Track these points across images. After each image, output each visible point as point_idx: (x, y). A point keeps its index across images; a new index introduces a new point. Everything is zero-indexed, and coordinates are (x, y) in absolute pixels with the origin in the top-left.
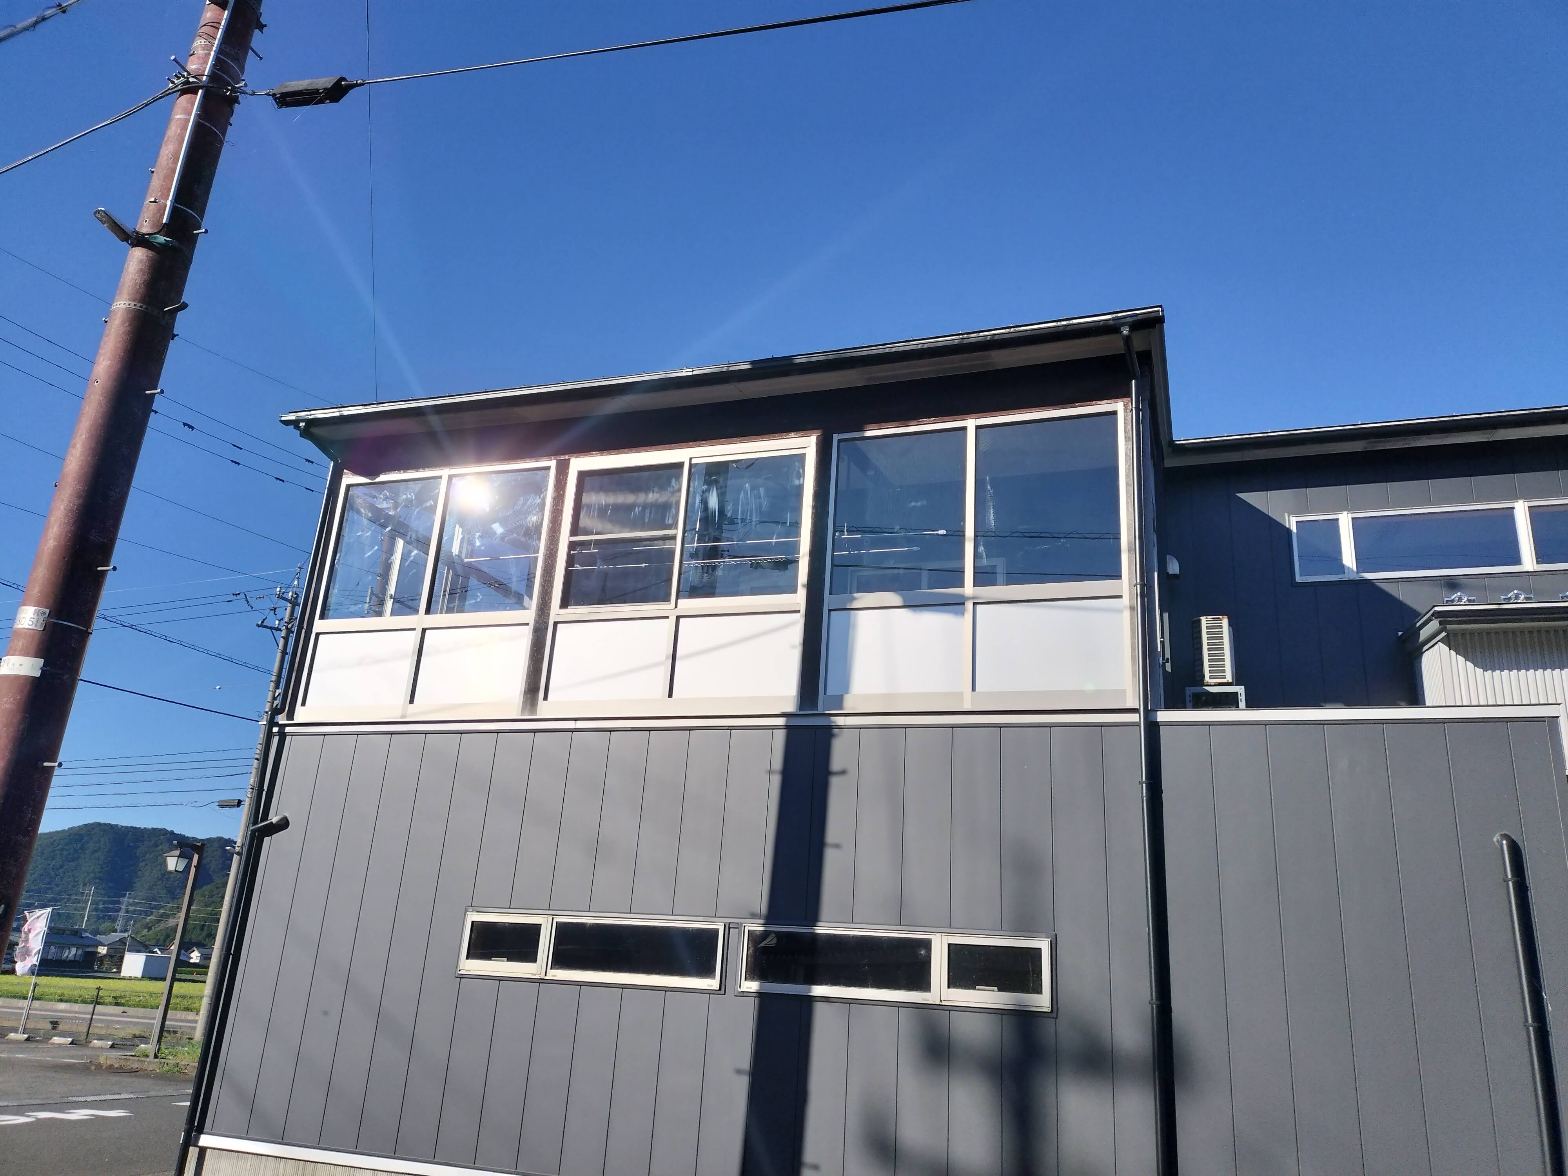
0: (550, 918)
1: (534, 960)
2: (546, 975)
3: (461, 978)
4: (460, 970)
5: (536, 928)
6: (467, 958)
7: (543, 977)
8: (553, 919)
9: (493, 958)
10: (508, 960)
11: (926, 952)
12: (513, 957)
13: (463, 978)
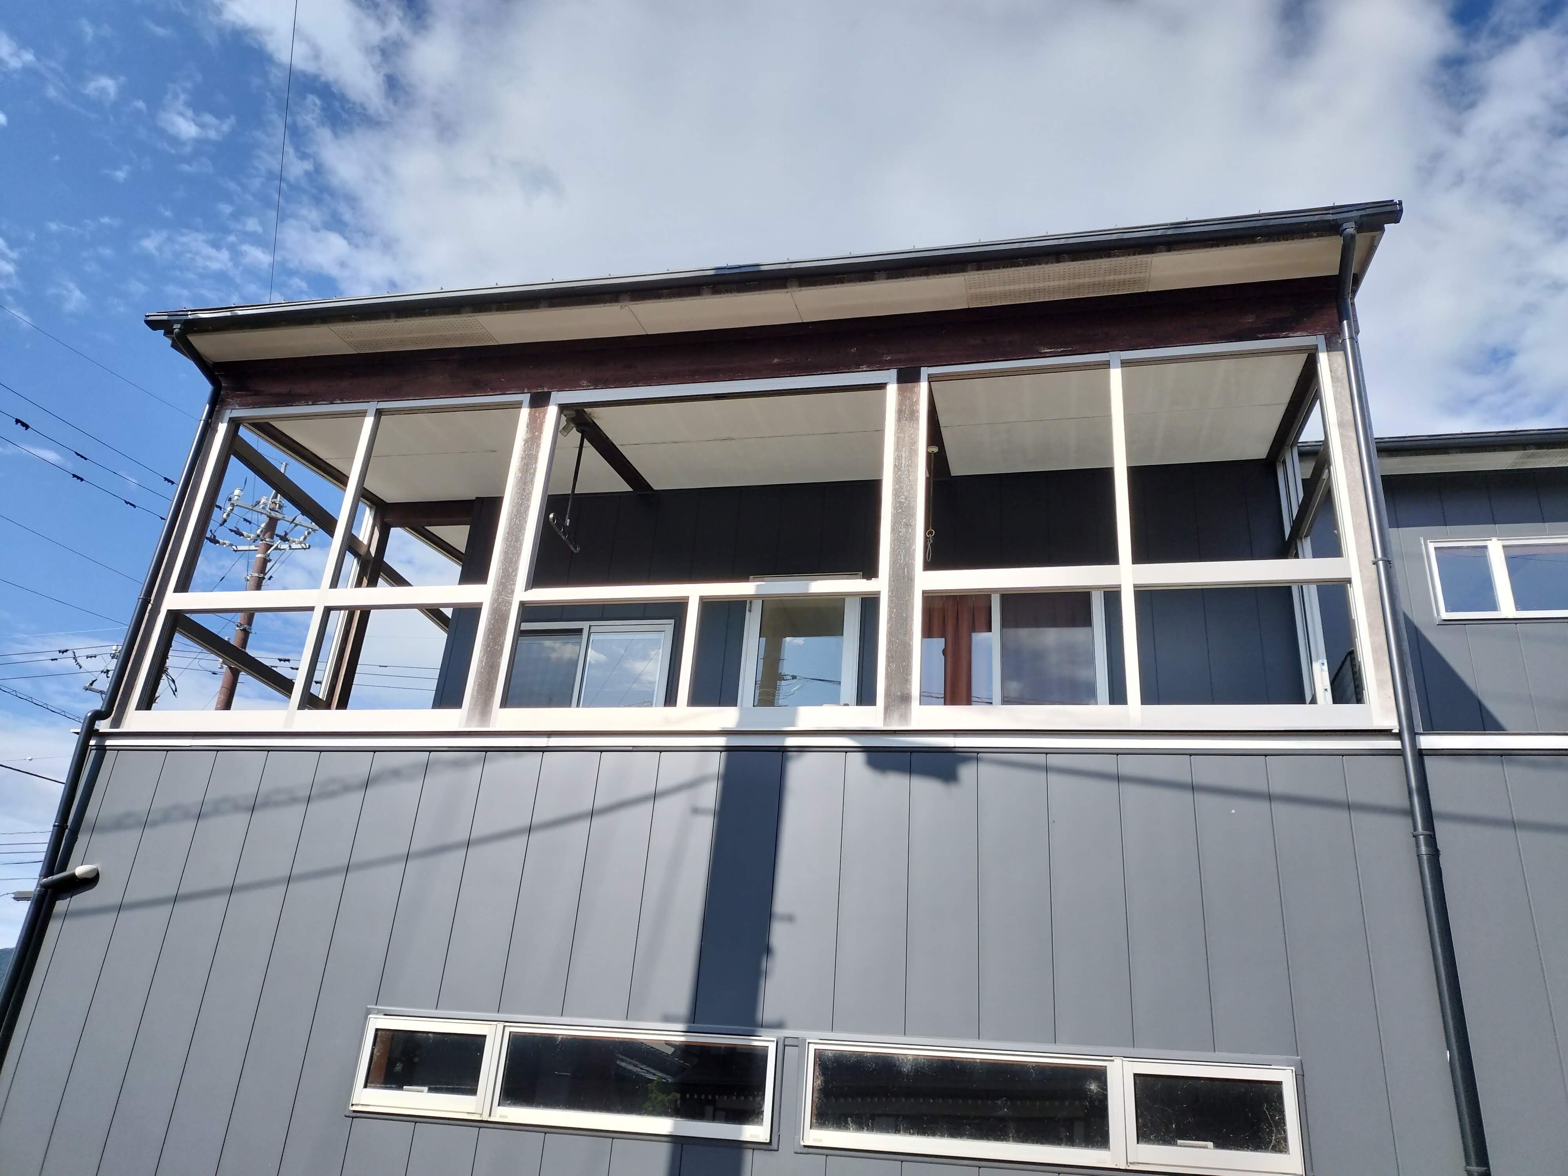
0: (501, 1025)
1: (473, 1092)
2: (490, 1115)
3: (353, 1118)
4: (352, 1105)
5: (476, 1043)
6: (365, 1086)
7: (485, 1117)
8: (504, 1026)
9: (405, 1087)
10: (431, 1090)
11: (1099, 1087)
12: (438, 1085)
13: (356, 1117)
